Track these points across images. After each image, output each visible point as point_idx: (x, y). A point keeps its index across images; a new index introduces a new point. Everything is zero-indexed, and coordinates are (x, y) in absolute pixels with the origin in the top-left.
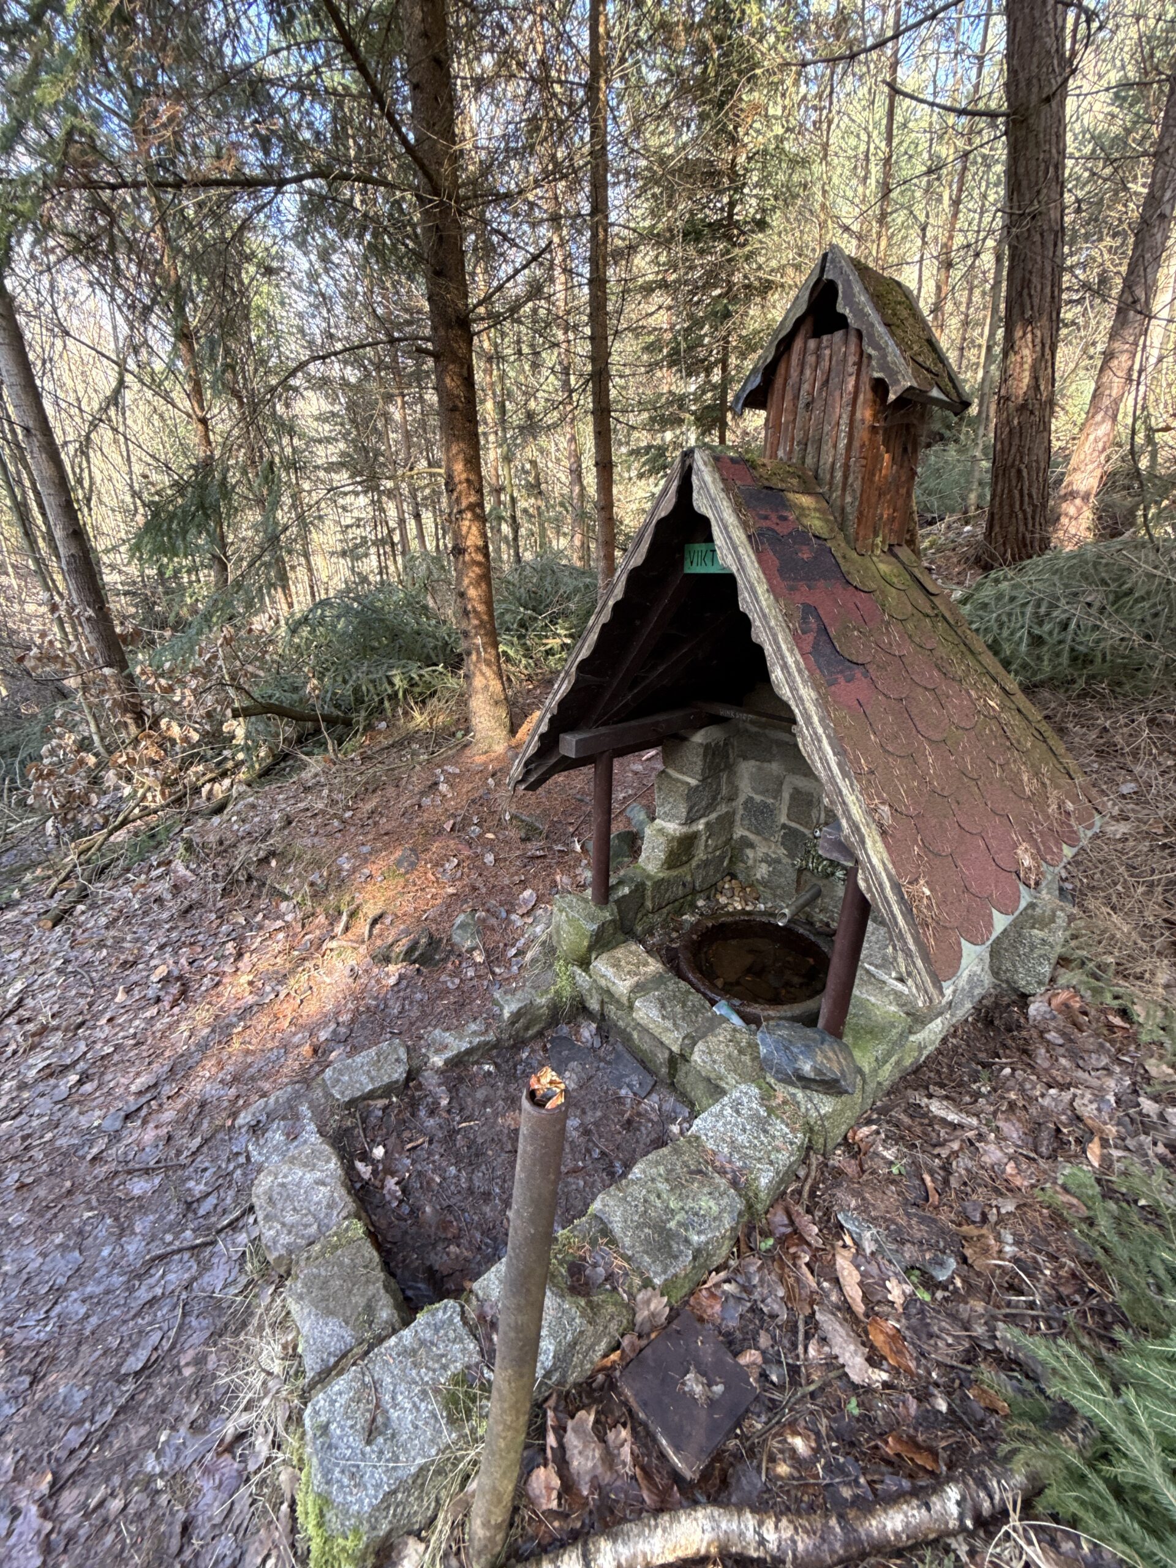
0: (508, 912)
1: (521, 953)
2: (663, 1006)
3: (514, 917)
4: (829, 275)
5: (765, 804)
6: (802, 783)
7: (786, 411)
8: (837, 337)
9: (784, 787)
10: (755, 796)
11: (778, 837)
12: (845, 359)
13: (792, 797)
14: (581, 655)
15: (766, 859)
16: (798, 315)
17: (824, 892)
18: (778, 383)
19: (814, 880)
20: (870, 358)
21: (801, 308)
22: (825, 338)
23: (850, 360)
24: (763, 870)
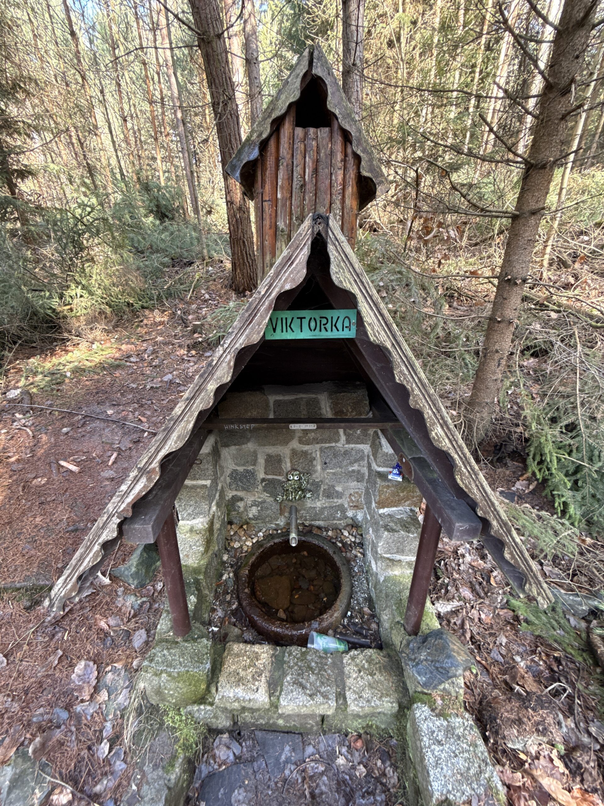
0: (68, 707)
1: (115, 740)
2: (304, 687)
3: (79, 708)
4: (318, 71)
5: (247, 471)
6: (271, 450)
7: (282, 188)
8: (324, 132)
9: (259, 456)
10: (238, 468)
11: (260, 487)
12: (332, 154)
13: (266, 461)
14: (167, 447)
15: (255, 504)
16: (292, 100)
17: (299, 508)
18: (270, 161)
19: (290, 504)
20: (358, 158)
21: (293, 94)
22: (312, 130)
23: (339, 156)
24: (254, 511)
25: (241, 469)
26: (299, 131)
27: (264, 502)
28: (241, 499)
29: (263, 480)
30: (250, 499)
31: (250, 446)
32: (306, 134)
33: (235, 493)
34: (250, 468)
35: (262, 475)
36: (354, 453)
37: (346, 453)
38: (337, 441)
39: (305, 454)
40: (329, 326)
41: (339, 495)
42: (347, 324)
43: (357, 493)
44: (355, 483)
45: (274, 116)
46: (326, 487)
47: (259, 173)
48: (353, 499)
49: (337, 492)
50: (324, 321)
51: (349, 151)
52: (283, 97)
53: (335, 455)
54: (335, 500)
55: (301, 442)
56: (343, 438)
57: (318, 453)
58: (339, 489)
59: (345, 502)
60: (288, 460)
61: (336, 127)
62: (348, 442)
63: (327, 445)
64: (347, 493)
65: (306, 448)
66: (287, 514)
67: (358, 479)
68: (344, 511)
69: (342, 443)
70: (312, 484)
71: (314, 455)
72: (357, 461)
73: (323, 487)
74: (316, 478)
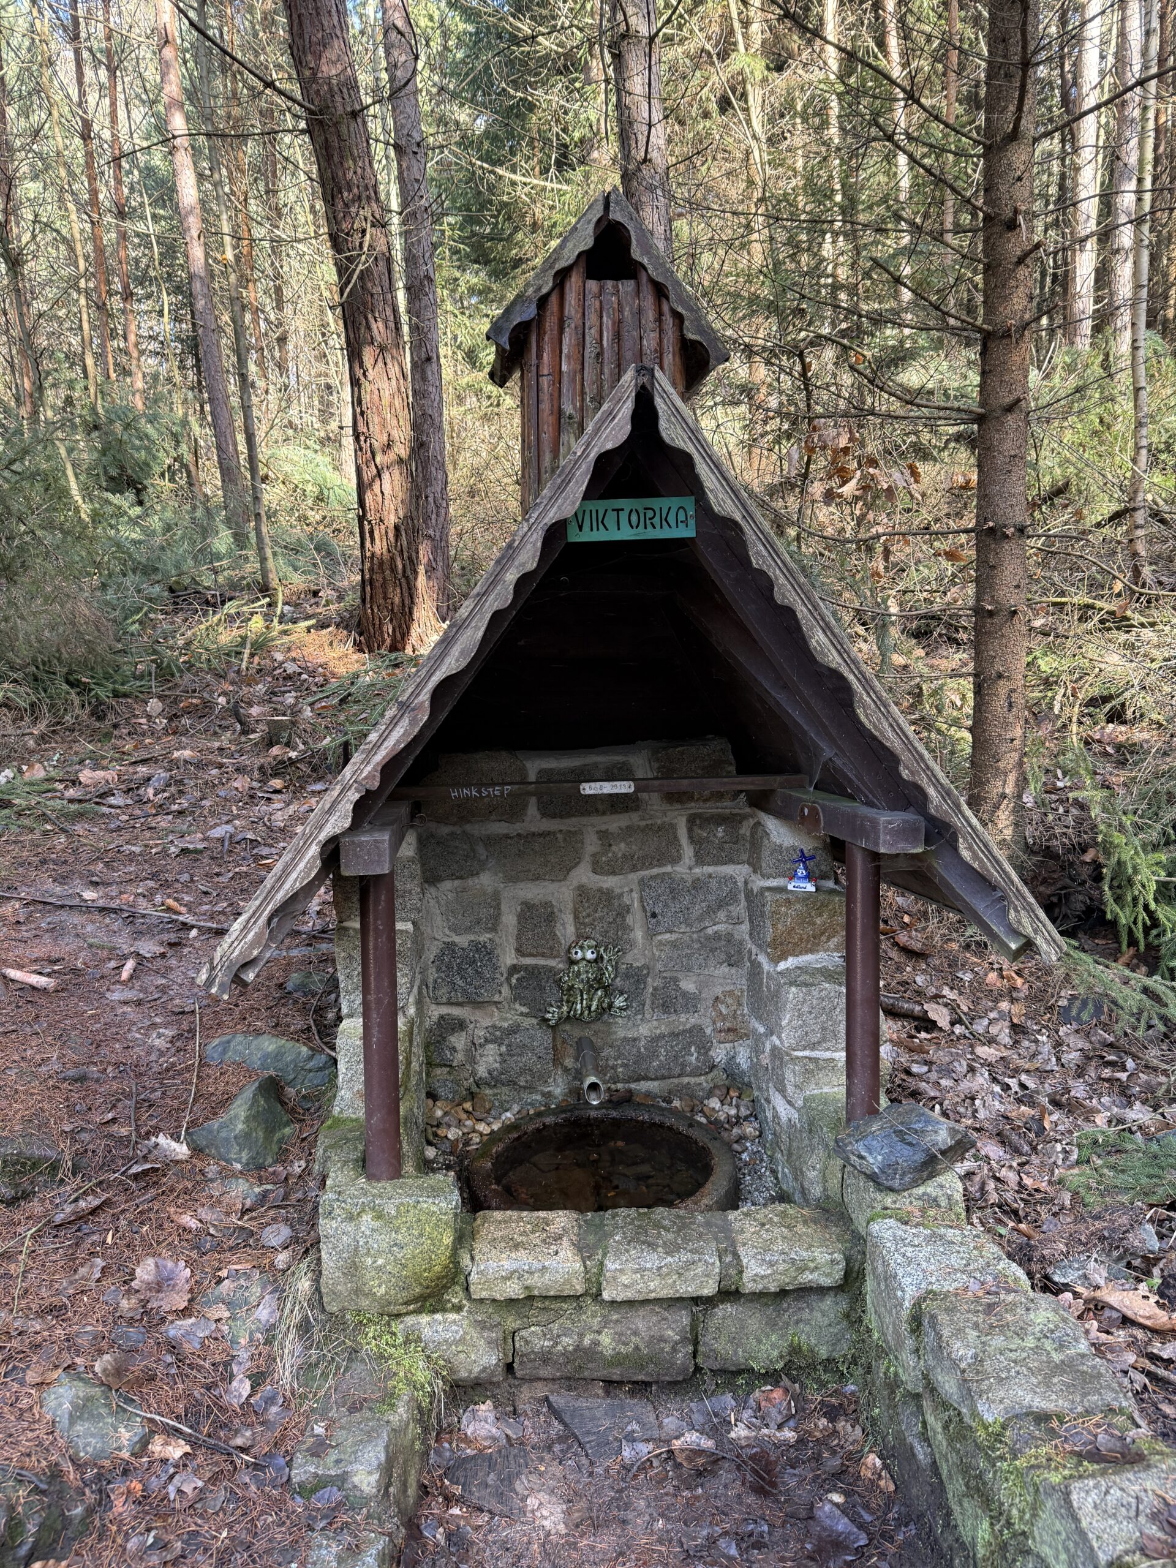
1: (260, 1377)
4: (616, 215)
5: (478, 947)
6: (532, 892)
7: (568, 357)
8: (627, 287)
9: (504, 907)
10: (457, 939)
11: (505, 990)
12: (640, 312)
13: (522, 918)
14: (444, 668)
15: (496, 1036)
16: (582, 248)
17: (598, 1042)
18: (551, 322)
19: (577, 1032)
20: (679, 317)
21: (586, 241)
22: (609, 284)
23: (650, 315)
24: (488, 1060)
25: (462, 940)
26: (592, 285)
27: (514, 1030)
28: (460, 1025)
29: (514, 969)
30: (482, 1022)
31: (486, 881)
32: (602, 289)
33: (445, 1010)
34: (485, 937)
35: (509, 958)
36: (714, 884)
37: (698, 885)
38: (676, 860)
39: (607, 897)
40: (657, 520)
41: (691, 1003)
42: (682, 517)
43: (731, 993)
44: (725, 969)
45: (558, 266)
46: (658, 983)
47: (534, 339)
48: (723, 1009)
49: (685, 994)
50: (650, 514)
51: (665, 308)
52: (570, 245)
53: (675, 893)
54: (683, 1018)
55: (597, 868)
56: (687, 851)
57: (636, 896)
58: (688, 985)
59: (703, 1019)
60: (569, 918)
61: (644, 278)
62: (700, 861)
63: (655, 871)
64: (708, 995)
65: (609, 882)
66: (569, 1062)
67: (729, 956)
68: (704, 1048)
69: (686, 865)
70: (627, 976)
71: (626, 900)
72: (722, 904)
73: (652, 983)
74: (635, 958)
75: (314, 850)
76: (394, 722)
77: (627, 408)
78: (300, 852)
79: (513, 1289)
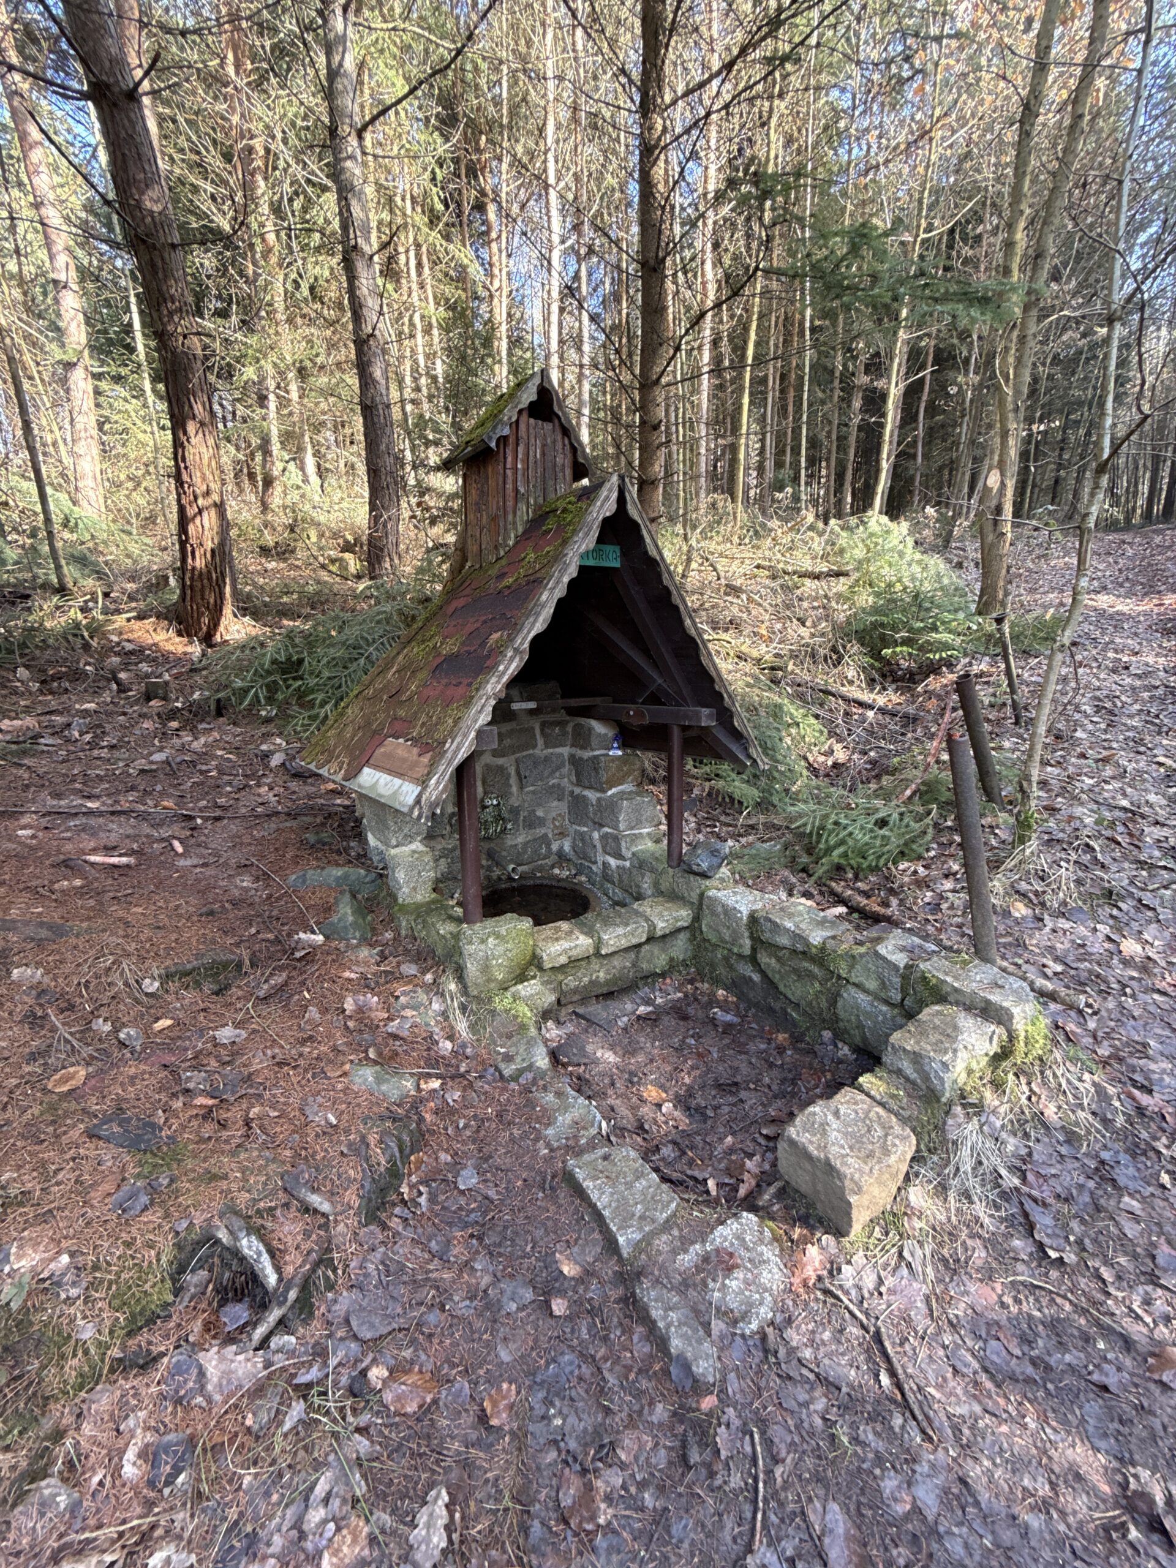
1: (452, 1037)
3: (389, 1029)
4: (547, 385)
7: (522, 460)
12: (554, 440)
16: (532, 399)
17: (499, 849)
20: (573, 447)
21: (533, 396)
22: (541, 423)
23: (560, 443)
26: (533, 422)
32: (537, 425)
36: (553, 758)
37: (547, 759)
38: (535, 747)
39: (500, 769)
40: (604, 556)
41: (542, 822)
43: (560, 815)
44: (556, 803)
46: (526, 814)
48: (557, 823)
49: (538, 818)
50: (601, 553)
51: (567, 440)
53: (536, 764)
54: (538, 830)
55: (494, 754)
56: (540, 742)
57: (514, 768)
58: (540, 813)
59: (547, 830)
61: (558, 422)
62: (547, 746)
63: (524, 753)
64: (549, 818)
65: (500, 761)
66: (484, 862)
67: (558, 796)
68: (548, 844)
69: (540, 750)
70: (512, 812)
71: (509, 770)
72: (558, 768)
73: (523, 814)
74: (514, 801)
75: (473, 734)
76: (512, 659)
77: (615, 496)
78: (465, 736)
79: (563, 960)
